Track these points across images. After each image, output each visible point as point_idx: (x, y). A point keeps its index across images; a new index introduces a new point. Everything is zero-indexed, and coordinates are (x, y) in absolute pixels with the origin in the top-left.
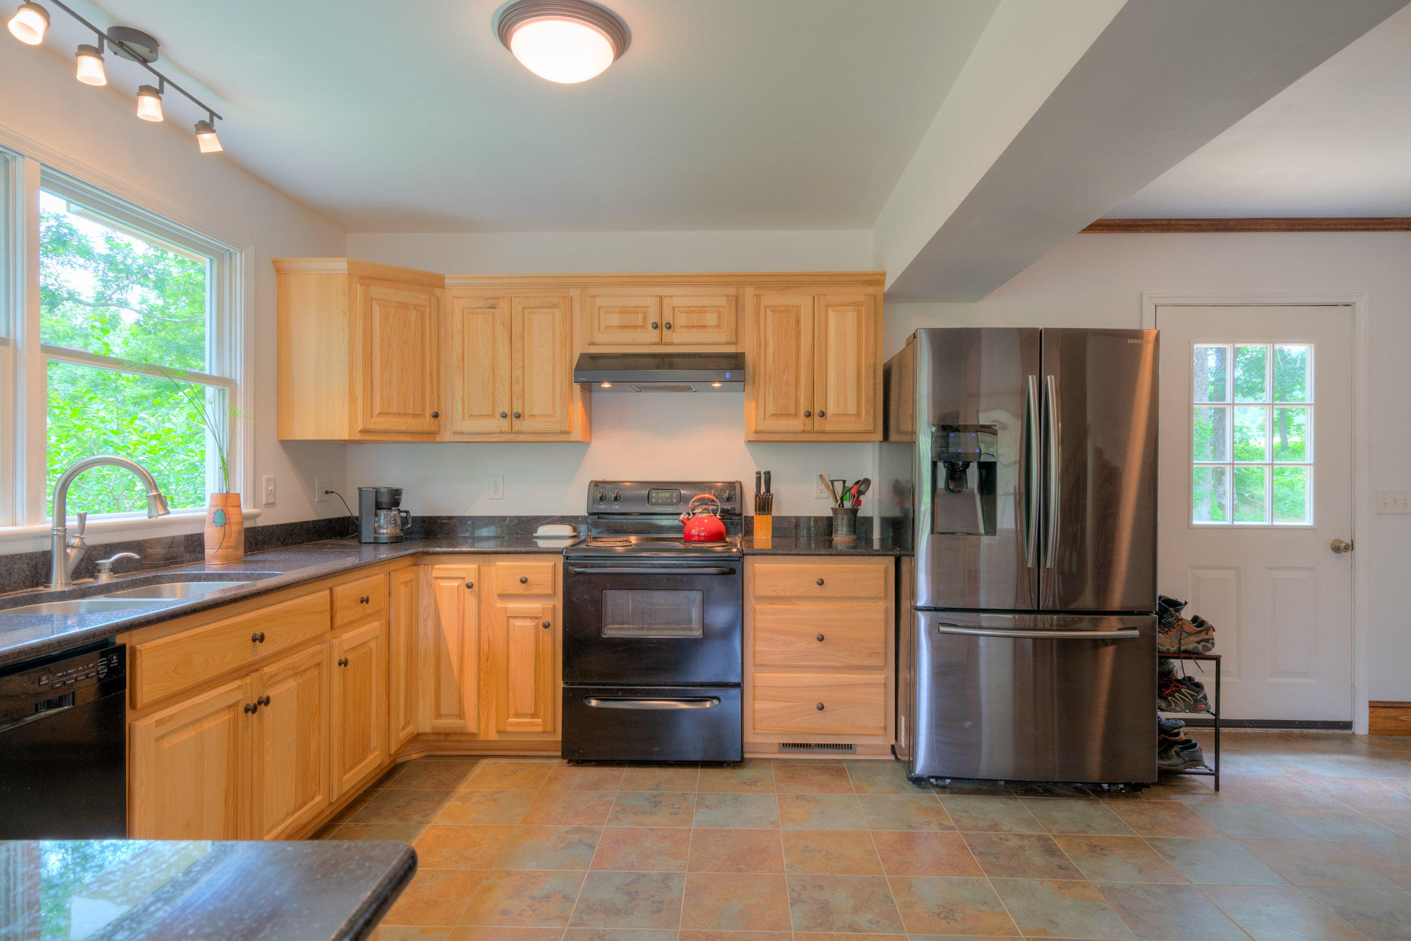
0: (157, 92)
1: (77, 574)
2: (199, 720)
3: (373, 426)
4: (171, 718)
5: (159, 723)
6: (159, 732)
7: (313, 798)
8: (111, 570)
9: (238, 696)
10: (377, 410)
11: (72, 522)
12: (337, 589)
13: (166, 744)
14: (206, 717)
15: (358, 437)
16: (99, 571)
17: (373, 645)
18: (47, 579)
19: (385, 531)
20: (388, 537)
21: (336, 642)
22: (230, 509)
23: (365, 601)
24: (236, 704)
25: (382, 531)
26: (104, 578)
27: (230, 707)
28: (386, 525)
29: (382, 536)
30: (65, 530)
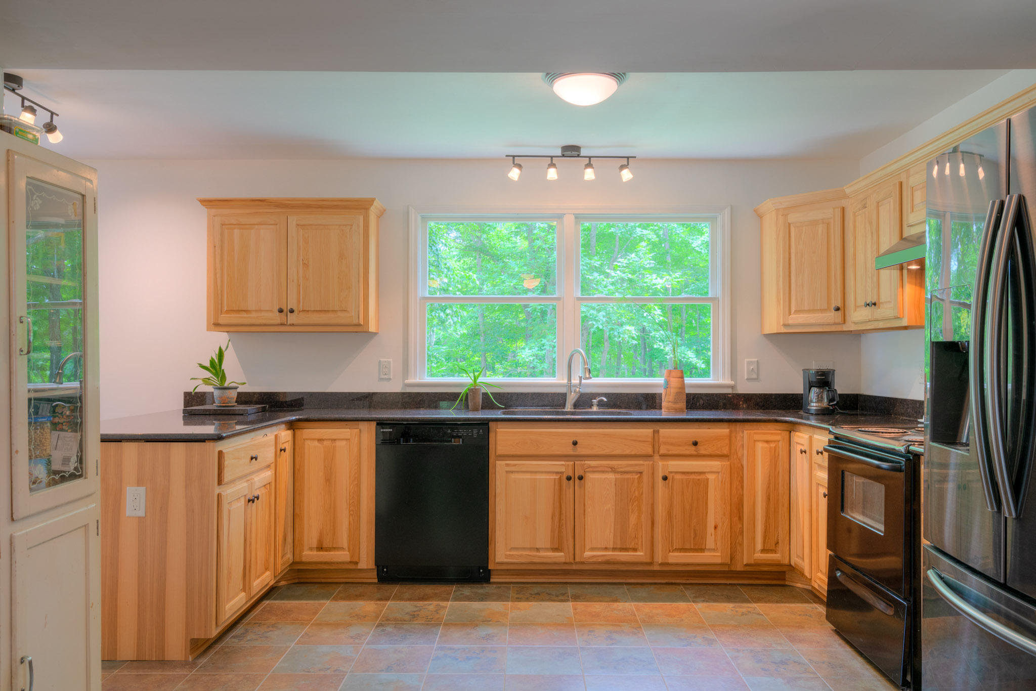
0: (589, 165)
1: (576, 405)
2: (536, 472)
3: (790, 322)
4: (515, 465)
5: (507, 465)
6: (508, 469)
7: (635, 550)
8: (598, 405)
9: (563, 469)
10: (793, 310)
11: (575, 381)
12: (662, 431)
13: (513, 476)
14: (542, 472)
15: (783, 330)
16: (593, 405)
17: (711, 477)
18: (564, 406)
19: (815, 404)
20: (816, 410)
21: (660, 463)
22: (672, 379)
23: (695, 444)
24: (562, 473)
25: (812, 404)
26: (595, 409)
27: (557, 473)
28: (815, 401)
29: (812, 408)
30: (571, 383)
